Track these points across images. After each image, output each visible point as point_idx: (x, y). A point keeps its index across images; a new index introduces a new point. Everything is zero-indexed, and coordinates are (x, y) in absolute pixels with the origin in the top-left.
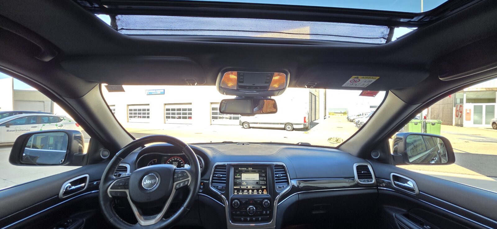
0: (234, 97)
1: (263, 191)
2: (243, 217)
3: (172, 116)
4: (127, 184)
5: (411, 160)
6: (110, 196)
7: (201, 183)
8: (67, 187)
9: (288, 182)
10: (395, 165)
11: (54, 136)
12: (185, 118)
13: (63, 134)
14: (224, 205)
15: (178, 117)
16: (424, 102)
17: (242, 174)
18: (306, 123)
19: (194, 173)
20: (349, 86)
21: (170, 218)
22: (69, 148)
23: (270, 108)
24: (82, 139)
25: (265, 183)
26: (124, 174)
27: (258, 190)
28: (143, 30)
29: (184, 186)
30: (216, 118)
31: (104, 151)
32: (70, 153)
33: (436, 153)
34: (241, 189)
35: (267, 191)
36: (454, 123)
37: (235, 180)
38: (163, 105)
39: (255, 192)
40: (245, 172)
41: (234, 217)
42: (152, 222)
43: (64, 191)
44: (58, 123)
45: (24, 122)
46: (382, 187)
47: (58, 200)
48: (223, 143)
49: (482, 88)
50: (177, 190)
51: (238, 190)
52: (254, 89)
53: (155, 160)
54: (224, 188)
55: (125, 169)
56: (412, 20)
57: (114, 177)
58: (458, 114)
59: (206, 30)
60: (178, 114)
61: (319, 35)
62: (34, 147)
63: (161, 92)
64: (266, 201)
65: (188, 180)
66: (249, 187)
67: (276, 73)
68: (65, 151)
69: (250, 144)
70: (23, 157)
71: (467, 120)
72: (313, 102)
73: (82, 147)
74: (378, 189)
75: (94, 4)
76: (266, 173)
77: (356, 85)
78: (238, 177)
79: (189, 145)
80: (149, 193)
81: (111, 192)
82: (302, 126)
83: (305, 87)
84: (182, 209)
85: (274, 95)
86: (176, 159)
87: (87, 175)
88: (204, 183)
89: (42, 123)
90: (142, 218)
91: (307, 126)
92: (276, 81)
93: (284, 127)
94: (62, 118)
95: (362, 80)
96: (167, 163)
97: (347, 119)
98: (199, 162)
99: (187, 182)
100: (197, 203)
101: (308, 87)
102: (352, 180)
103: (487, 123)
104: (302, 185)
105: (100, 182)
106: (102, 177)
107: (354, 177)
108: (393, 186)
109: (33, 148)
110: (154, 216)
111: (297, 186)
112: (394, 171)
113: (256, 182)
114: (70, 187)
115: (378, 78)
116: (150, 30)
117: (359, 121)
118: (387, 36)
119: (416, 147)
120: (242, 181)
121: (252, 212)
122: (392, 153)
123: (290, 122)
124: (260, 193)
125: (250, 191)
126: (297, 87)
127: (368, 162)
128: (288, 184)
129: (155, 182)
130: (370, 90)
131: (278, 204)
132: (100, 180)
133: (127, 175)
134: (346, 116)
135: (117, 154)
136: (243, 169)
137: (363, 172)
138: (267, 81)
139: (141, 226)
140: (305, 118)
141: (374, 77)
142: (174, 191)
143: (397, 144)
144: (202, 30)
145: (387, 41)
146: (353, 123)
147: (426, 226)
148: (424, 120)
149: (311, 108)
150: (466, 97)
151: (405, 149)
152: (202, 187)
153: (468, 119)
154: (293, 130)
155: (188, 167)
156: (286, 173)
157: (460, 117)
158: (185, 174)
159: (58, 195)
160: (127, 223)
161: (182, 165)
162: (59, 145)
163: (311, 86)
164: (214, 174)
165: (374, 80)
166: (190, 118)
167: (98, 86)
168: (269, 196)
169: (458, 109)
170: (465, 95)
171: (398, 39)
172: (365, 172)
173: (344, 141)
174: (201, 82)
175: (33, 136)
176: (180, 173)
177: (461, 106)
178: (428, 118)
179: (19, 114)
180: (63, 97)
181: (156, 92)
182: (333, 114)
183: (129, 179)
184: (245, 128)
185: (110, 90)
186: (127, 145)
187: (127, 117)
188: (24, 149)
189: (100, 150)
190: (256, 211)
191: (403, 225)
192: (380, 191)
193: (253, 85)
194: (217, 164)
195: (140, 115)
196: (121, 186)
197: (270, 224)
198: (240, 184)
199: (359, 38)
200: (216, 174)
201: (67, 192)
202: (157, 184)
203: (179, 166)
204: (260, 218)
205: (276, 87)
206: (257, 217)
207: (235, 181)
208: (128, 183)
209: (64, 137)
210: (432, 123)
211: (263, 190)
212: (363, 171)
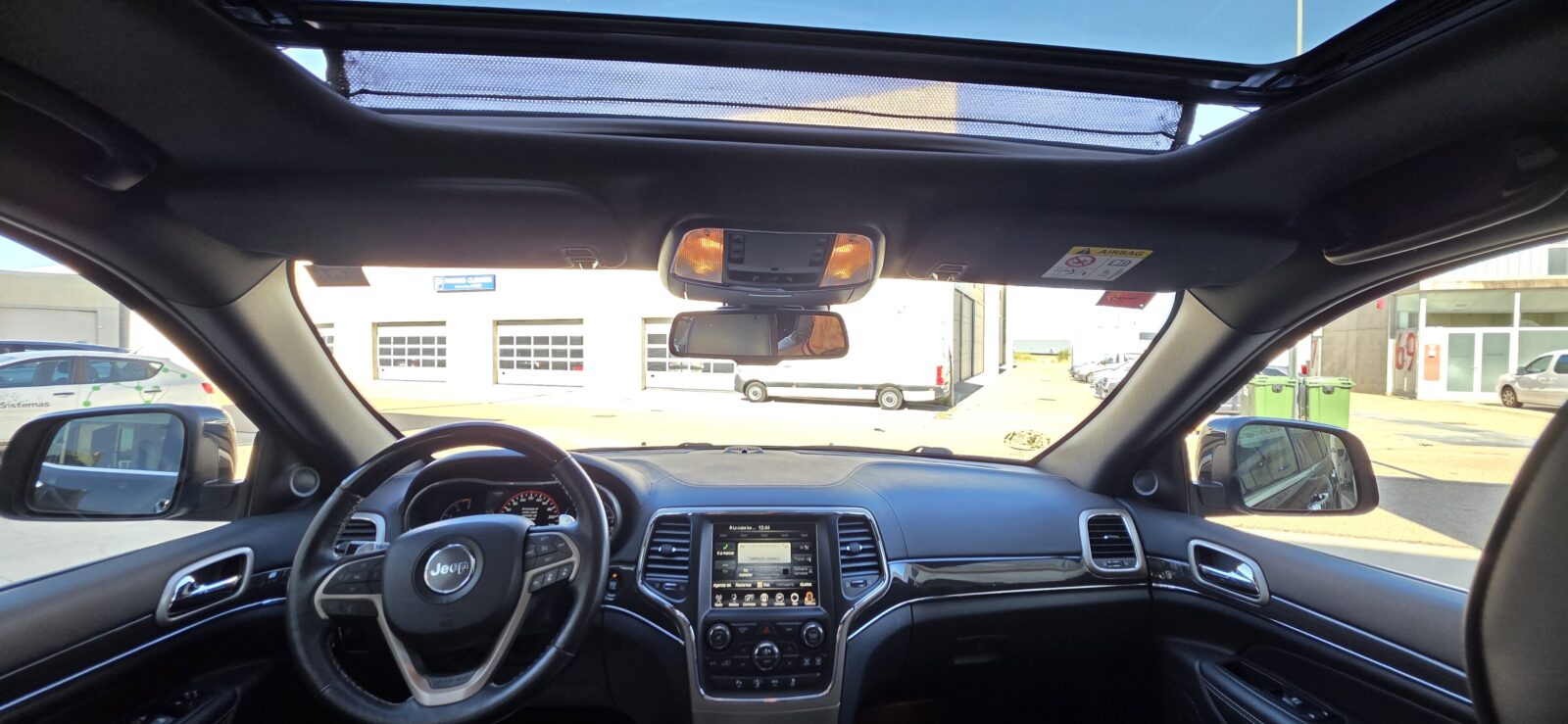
0: (714, 306)
1: (802, 596)
2: (741, 678)
3: (518, 362)
4: (375, 575)
5: (1250, 502)
6: (323, 615)
7: (611, 572)
8: (182, 588)
9: (879, 568)
10: (1203, 517)
11: (136, 427)
12: (561, 366)
13: (165, 419)
14: (681, 641)
15: (538, 365)
16: (1285, 328)
17: (740, 544)
18: (942, 387)
19: (589, 542)
20: (1063, 275)
21: (514, 682)
22: (187, 462)
23: (833, 337)
24: (230, 435)
25: (811, 571)
26: (365, 547)
27: (787, 594)
28: (429, 95)
29: (557, 583)
30: (661, 367)
31: (300, 472)
32: (189, 479)
33: (1325, 477)
34: (736, 592)
35: (815, 596)
36: (1390, 387)
37: (717, 562)
38: (491, 323)
39: (780, 601)
40: (749, 537)
41: (714, 677)
42: (457, 694)
43: (173, 599)
44: (142, 383)
45: (29, 376)
46: (1163, 583)
47: (155, 628)
48: (682, 447)
49: (1474, 282)
50: (534, 593)
51: (727, 595)
52: (777, 282)
53: (467, 502)
54: (682, 588)
55: (369, 531)
56: (1244, 85)
57: (336, 556)
58: (1403, 361)
59: (627, 100)
60: (538, 353)
61: (974, 120)
62: (70, 459)
63: (484, 284)
64: (813, 626)
65: (571, 564)
66: (760, 585)
67: (843, 236)
68: (176, 474)
69: (764, 451)
70: (37, 492)
71: (1428, 377)
72: (964, 320)
73: (228, 462)
74: (1150, 588)
75: (276, 15)
76: (812, 539)
77: (1085, 273)
78: (727, 553)
79: (573, 456)
80: (448, 604)
81: (324, 603)
82: (930, 396)
83: (933, 278)
84: (551, 652)
85: (838, 301)
86: (531, 498)
87: (247, 550)
88: (620, 573)
89: (90, 383)
90: (425, 681)
91: (947, 395)
92: (844, 260)
93: (874, 398)
94: (157, 366)
95: (1101, 259)
96: (505, 510)
97: (1069, 375)
98: (606, 509)
99: (566, 570)
100: (597, 635)
101: (940, 279)
102: (1072, 562)
103: (1485, 388)
104: (922, 577)
105: (290, 570)
106: (296, 556)
107: (1080, 553)
108: (1197, 580)
109: (66, 463)
110: (463, 675)
111: (906, 581)
112: (1199, 535)
113: (782, 568)
114: (192, 587)
115: (1148, 253)
116: (450, 96)
117: (1106, 380)
118: (1175, 129)
119: (1267, 460)
120: (737, 565)
121: (768, 661)
122: (1194, 478)
123: (896, 383)
124: (795, 602)
125: (764, 597)
126: (907, 277)
127: (1122, 507)
128: (881, 573)
129: (467, 571)
130: (1128, 290)
131: (849, 634)
132: (290, 564)
133: (375, 550)
134: (1066, 365)
135: (344, 482)
136: (743, 528)
137: (1106, 537)
138: (816, 259)
139: (422, 706)
140: (939, 370)
141: (1136, 251)
142: (525, 597)
143: (1210, 452)
144: (614, 99)
145: (1173, 143)
146: (1088, 385)
147: (1290, 697)
148: (1302, 379)
149: (958, 338)
150: (1427, 307)
151: (1234, 466)
152: (613, 585)
153: (1432, 376)
154: (902, 408)
155: (570, 522)
156: (873, 542)
157: (1409, 369)
158: (560, 545)
159: (153, 612)
160: (377, 699)
161: (550, 517)
162: (154, 455)
163: (949, 275)
164: (652, 543)
165: (1136, 261)
166: (578, 366)
167: (282, 269)
168: (823, 612)
169: (1403, 344)
170: (1423, 302)
171: (1204, 138)
172: (1113, 537)
173: (1052, 442)
174: (612, 259)
175: (68, 426)
176: (545, 543)
177: (1411, 336)
178: (1312, 371)
179: (11, 351)
180: (172, 303)
181: (467, 284)
182: (1026, 359)
183: (382, 561)
184: (752, 401)
185: (322, 280)
186: (374, 455)
187: (374, 361)
188: (40, 466)
189: (290, 468)
190: (782, 658)
191: (1222, 697)
192: (1157, 595)
193: (773, 269)
194: (661, 513)
195: (414, 358)
196: (356, 582)
197: (822, 697)
198: (732, 576)
199: (1092, 131)
200: (659, 544)
201: (181, 604)
202: (471, 577)
203: (542, 519)
204: (793, 680)
205: (843, 277)
206: (784, 677)
207: (717, 567)
208: (380, 573)
209: (169, 427)
210: (1324, 387)
211: (802, 593)
212: (1107, 534)
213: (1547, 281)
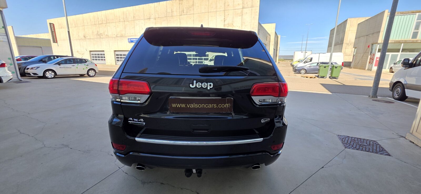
36: (367, 68)
58: (371, 61)
71: (375, 65)
89: (77, 64)
94: (87, 60)
169: (372, 57)
170: (378, 46)
177: (374, 55)
187: (115, 60)
210: (335, 67)
213: (411, 40)
